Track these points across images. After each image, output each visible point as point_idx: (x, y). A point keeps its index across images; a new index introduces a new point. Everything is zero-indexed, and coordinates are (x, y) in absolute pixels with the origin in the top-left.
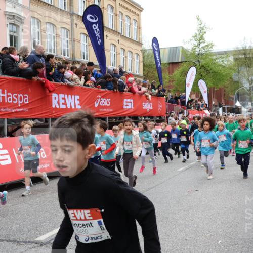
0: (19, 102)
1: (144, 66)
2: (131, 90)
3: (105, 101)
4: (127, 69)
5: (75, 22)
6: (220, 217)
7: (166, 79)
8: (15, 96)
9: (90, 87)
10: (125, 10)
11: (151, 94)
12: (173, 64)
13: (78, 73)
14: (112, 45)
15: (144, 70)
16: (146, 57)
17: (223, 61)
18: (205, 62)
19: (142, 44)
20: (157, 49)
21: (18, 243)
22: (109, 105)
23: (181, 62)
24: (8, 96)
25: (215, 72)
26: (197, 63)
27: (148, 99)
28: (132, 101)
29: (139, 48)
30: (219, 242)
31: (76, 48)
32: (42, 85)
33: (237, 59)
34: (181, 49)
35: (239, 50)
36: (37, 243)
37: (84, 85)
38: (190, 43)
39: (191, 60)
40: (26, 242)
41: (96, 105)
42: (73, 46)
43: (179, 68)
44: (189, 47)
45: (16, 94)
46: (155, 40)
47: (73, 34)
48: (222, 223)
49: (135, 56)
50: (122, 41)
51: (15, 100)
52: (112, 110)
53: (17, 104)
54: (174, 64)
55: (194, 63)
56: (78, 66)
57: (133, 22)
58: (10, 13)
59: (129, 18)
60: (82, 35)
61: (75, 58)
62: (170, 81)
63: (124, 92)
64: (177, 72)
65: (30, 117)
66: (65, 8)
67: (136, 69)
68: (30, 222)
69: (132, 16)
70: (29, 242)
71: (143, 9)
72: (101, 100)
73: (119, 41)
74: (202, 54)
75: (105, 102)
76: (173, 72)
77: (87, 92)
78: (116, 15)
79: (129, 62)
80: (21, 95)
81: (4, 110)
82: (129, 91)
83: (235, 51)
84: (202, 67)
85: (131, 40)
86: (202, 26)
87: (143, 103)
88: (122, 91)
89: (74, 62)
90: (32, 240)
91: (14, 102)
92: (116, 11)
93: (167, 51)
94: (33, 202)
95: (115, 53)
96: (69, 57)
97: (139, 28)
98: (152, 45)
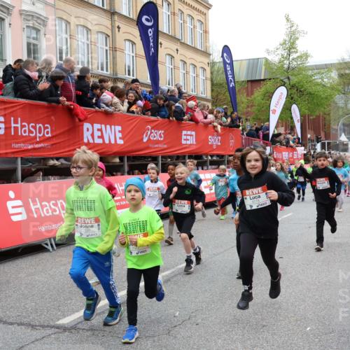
0: (38, 135)
1: (213, 85)
2: (193, 119)
3: (156, 133)
4: (189, 90)
5: (117, 24)
6: (310, 295)
7: (243, 103)
8: (32, 126)
9: (136, 115)
10: (186, 7)
11: (221, 124)
12: (253, 82)
13: (120, 94)
14: (167, 56)
15: (212, 90)
16: (215, 73)
17: (322, 78)
18: (296, 80)
19: (210, 55)
20: (229, 62)
21: (33, 327)
22: (162, 139)
23: (264, 80)
24: (23, 126)
25: (310, 93)
26: (286, 80)
27: (217, 131)
28: (193, 133)
29: (206, 60)
30: (308, 329)
31: (118, 60)
32: (70, 112)
33: (342, 74)
34: (264, 60)
35: (346, 63)
36: (58, 327)
37: (128, 111)
38: (276, 53)
39: (278, 76)
40: (43, 327)
41: (145, 140)
42: (114, 58)
43: (261, 88)
44: (275, 59)
45: (33, 124)
46: (226, 49)
47: (114, 41)
48: (313, 303)
49: (200, 71)
50: (182, 51)
51: (32, 133)
52: (165, 146)
53: (35, 137)
54: (255, 83)
55: (282, 81)
56: (121, 85)
57: (198, 24)
58: (27, 11)
59: (193, 18)
60: (127, 43)
61: (116, 74)
62: (248, 107)
63: (183, 122)
64: (258, 93)
65: (52, 156)
66: (103, 5)
67: (201, 89)
68: (50, 298)
69: (197, 16)
70: (48, 326)
71: (211, 6)
72: (151, 133)
73: (177, 50)
74: (293, 69)
75: (157, 135)
76: (252, 94)
77: (131, 121)
78: (174, 14)
79: (191, 79)
80: (41, 125)
81: (17, 146)
82: (189, 120)
83: (340, 64)
84: (293, 86)
85: (195, 49)
86: (293, 29)
87: (210, 137)
88: (180, 119)
89: (116, 80)
90: (52, 323)
91: (31, 135)
92: (174, 9)
93: (245, 64)
94: (55, 272)
95: (172, 67)
96: (109, 73)
97: (206, 32)
98: (222, 56)
